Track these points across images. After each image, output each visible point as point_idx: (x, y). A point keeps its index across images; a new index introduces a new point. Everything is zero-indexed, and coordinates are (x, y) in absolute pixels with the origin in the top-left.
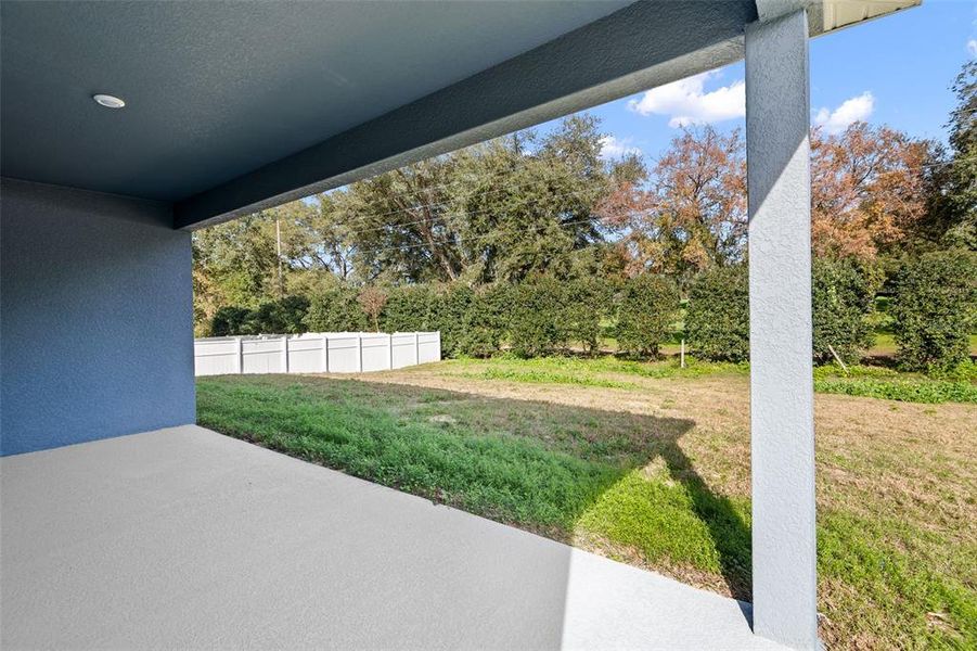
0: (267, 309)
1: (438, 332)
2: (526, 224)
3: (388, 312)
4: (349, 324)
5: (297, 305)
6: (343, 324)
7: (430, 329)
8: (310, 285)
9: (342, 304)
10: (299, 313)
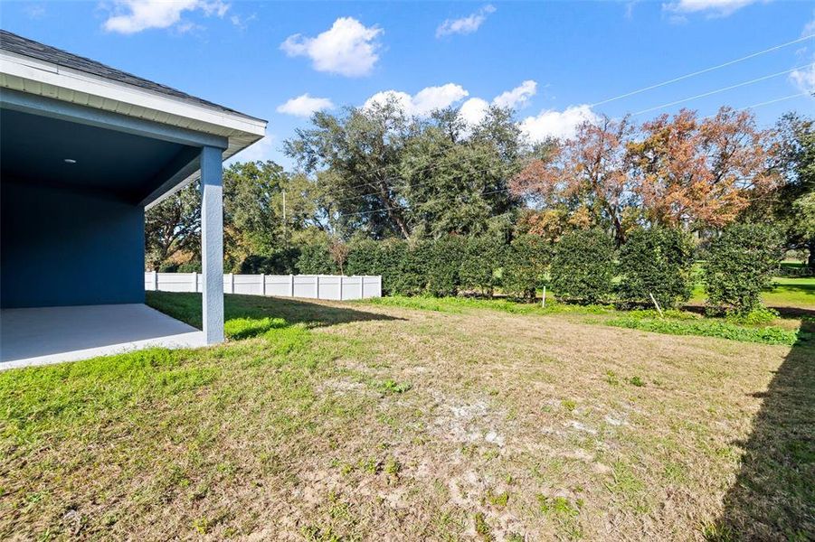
0: (276, 256)
1: (380, 276)
2: (453, 195)
3: (350, 261)
4: (325, 269)
5: (294, 254)
6: (321, 269)
7: (376, 274)
8: (307, 240)
9: (321, 254)
10: (294, 260)
